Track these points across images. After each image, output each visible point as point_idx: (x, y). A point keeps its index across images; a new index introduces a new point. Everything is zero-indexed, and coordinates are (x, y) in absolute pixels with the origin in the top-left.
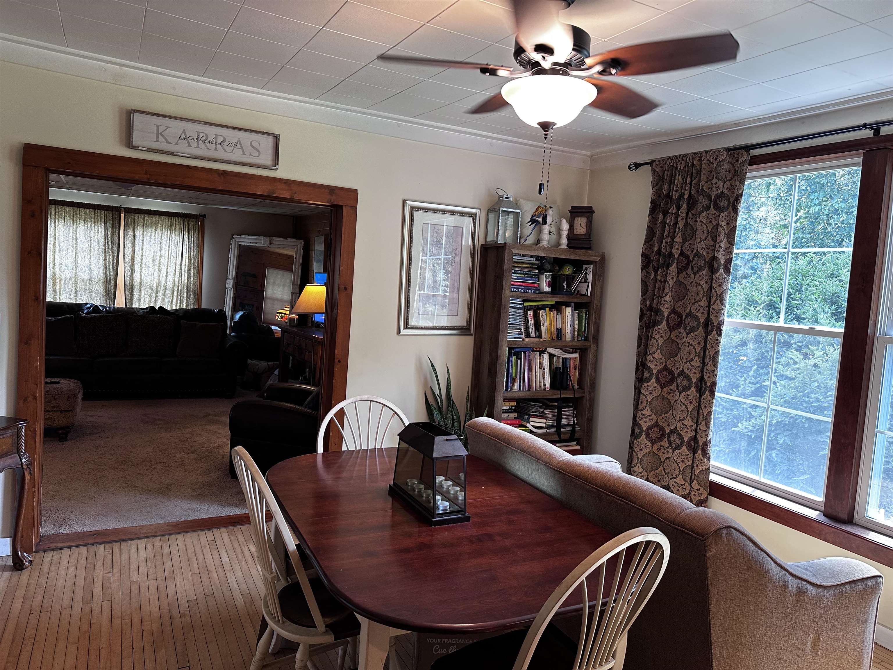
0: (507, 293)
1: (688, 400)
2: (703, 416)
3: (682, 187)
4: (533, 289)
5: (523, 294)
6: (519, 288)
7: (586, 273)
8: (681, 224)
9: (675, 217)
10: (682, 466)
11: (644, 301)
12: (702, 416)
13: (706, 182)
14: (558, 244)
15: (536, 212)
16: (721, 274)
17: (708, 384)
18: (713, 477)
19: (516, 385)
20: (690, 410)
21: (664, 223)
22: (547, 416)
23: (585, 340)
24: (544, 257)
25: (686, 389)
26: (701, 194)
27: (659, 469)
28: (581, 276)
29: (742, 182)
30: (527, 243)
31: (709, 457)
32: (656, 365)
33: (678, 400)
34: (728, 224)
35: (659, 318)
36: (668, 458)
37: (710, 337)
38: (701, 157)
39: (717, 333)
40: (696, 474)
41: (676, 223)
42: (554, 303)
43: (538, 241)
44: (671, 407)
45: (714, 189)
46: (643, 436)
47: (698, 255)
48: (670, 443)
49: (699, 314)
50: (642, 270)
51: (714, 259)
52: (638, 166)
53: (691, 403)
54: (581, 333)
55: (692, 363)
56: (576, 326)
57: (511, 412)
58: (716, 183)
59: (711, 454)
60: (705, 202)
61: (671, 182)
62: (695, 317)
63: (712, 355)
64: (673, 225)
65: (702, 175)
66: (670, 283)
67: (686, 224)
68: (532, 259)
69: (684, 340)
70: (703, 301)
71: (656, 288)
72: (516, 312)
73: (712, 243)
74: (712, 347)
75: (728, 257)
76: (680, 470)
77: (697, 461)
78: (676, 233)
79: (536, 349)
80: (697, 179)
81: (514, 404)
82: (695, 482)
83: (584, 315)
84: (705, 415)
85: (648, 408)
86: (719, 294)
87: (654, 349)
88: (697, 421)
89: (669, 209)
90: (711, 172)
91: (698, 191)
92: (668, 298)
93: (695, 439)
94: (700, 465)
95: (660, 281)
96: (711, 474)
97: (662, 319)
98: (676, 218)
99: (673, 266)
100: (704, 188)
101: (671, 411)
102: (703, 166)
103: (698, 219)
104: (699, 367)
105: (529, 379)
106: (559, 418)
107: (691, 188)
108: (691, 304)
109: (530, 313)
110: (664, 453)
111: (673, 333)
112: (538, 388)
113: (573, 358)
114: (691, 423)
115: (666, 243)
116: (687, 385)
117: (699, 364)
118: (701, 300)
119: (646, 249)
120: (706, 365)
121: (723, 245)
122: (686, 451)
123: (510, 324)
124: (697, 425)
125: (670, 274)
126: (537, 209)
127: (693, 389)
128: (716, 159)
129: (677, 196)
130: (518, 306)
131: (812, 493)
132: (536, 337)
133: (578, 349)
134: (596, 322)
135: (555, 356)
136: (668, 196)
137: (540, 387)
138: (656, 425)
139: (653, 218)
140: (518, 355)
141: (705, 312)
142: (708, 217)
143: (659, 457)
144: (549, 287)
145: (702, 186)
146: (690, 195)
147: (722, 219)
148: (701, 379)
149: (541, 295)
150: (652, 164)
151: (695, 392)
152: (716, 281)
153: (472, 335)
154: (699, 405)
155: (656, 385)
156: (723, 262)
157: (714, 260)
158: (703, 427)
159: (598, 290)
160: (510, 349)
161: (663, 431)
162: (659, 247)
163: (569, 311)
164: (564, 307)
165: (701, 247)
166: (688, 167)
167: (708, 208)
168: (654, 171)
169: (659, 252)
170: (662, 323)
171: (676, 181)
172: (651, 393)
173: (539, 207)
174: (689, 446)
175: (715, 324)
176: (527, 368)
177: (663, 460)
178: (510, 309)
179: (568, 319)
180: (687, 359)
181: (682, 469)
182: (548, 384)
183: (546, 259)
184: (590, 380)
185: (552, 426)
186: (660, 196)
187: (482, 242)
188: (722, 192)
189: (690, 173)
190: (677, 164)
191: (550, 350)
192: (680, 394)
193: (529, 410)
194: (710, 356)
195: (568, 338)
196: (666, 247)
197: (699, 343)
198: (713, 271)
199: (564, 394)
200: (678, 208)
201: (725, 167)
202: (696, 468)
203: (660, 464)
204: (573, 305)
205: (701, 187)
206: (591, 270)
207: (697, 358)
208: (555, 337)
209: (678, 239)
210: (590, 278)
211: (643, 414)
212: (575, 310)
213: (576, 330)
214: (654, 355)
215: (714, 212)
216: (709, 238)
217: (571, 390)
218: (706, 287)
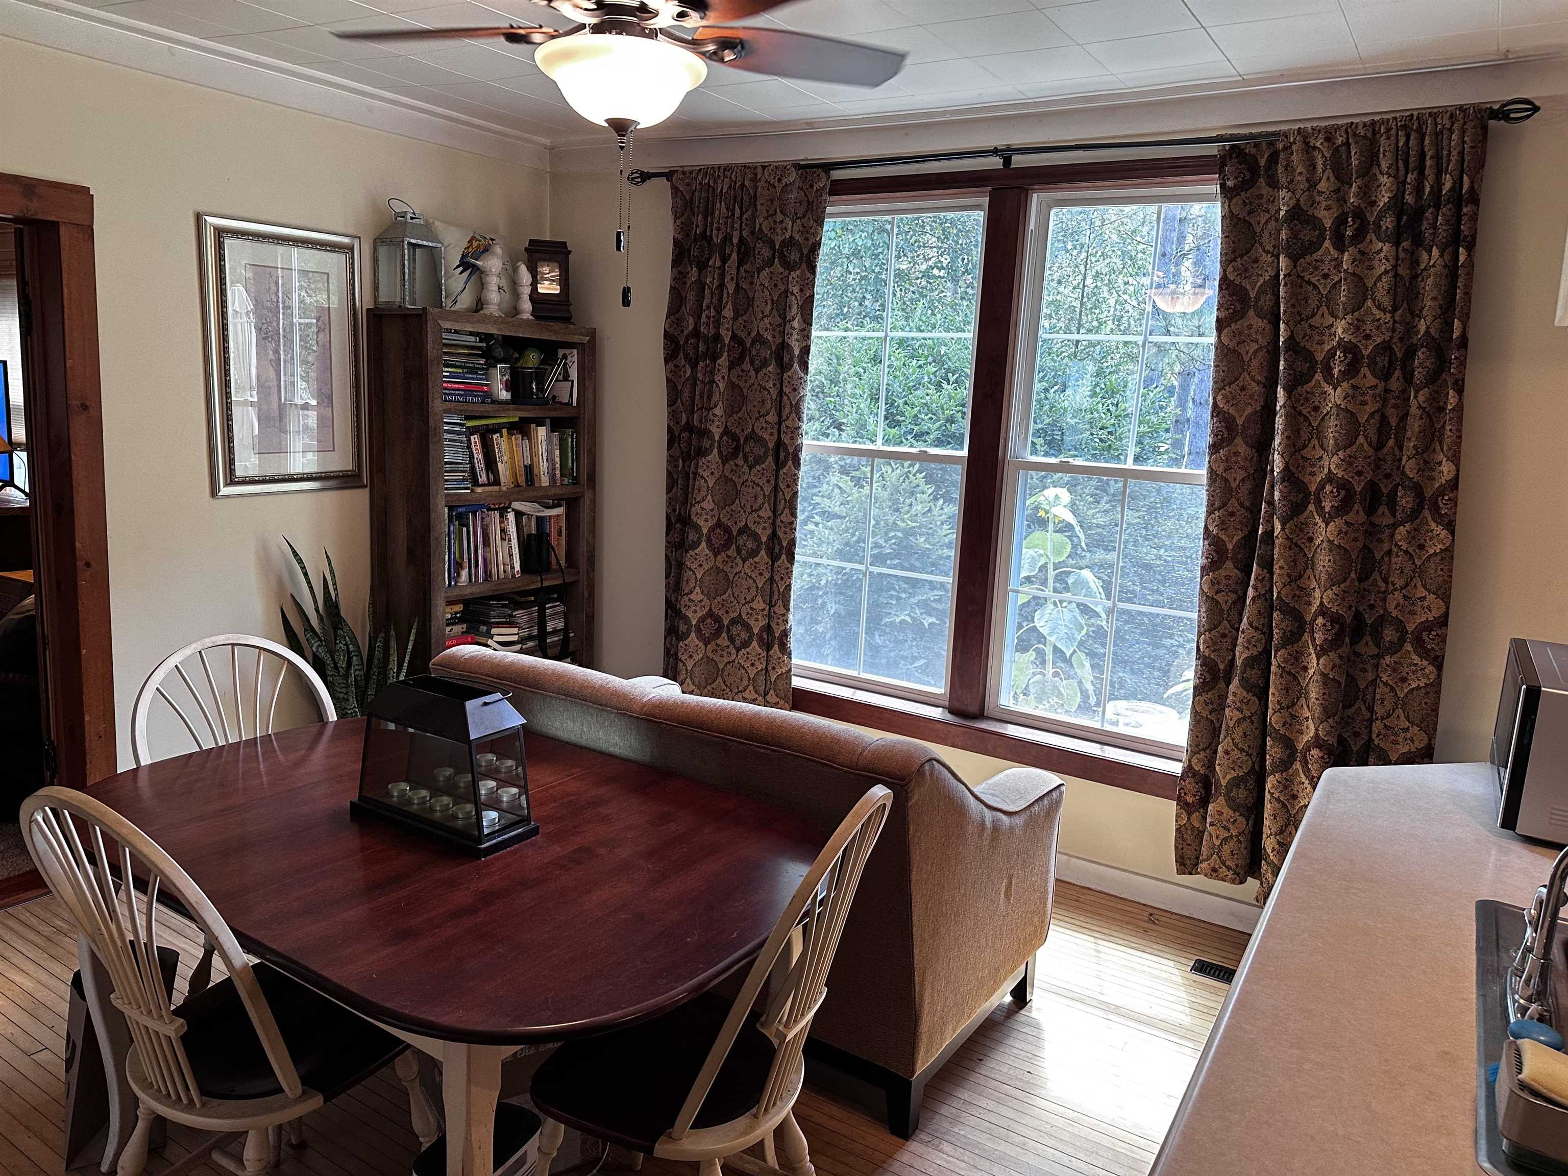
0: (436, 405)
1: (757, 571)
2: (779, 592)
3: (726, 223)
4: (480, 396)
5: (466, 407)
6: (454, 394)
7: (565, 364)
8: (731, 287)
9: (720, 274)
10: (752, 672)
11: (673, 415)
12: (776, 593)
13: (766, 218)
14: (515, 311)
15: (468, 248)
16: (796, 372)
17: (785, 544)
18: (797, 682)
19: (464, 573)
20: (760, 586)
21: (701, 286)
22: (520, 621)
23: (573, 484)
24: (492, 335)
25: (754, 553)
26: (758, 239)
27: (717, 682)
28: (558, 370)
29: (821, 224)
30: (458, 307)
31: (790, 654)
32: (706, 520)
33: (740, 572)
34: (801, 290)
35: (706, 443)
36: (729, 662)
37: (784, 470)
38: (756, 175)
39: (794, 463)
40: (773, 680)
41: (722, 285)
42: (517, 419)
43: (479, 304)
44: (729, 583)
45: (778, 230)
46: (693, 635)
47: (759, 339)
48: (732, 639)
49: (766, 436)
50: (667, 361)
51: (784, 347)
52: (645, 177)
53: (761, 574)
54: (566, 472)
55: (760, 513)
56: (558, 459)
57: (454, 624)
58: (782, 222)
59: (792, 649)
60: (766, 253)
61: (708, 213)
62: (760, 441)
63: (788, 498)
64: (717, 288)
65: (759, 207)
66: (720, 385)
67: (738, 288)
68: (473, 338)
69: (746, 477)
70: (771, 414)
71: (697, 393)
72: (455, 441)
73: (780, 321)
74: (788, 486)
75: (804, 344)
76: (749, 678)
77: (773, 661)
78: (724, 301)
79: (494, 504)
80: (749, 212)
81: (459, 608)
82: (772, 692)
83: (570, 440)
84: (781, 590)
85: (698, 589)
86: (794, 403)
87: (703, 494)
88: (770, 601)
89: (709, 260)
90: (772, 201)
91: (753, 233)
92: (718, 411)
93: (768, 628)
94: (777, 668)
95: (702, 382)
96: (793, 677)
97: (712, 445)
98: (722, 275)
99: (723, 358)
100: (763, 227)
101: (730, 591)
102: (759, 190)
103: (756, 280)
104: (769, 518)
105: (485, 560)
106: (542, 622)
107: (741, 226)
108: (753, 419)
109: (475, 438)
110: (722, 656)
111: (727, 466)
112: (502, 575)
113: (554, 516)
114: (762, 606)
115: (708, 317)
116: (754, 548)
117: (770, 514)
118: (768, 414)
119: (671, 326)
120: (780, 515)
121: (795, 324)
122: (757, 648)
123: (446, 463)
124: (771, 606)
125: (719, 370)
126: (470, 241)
127: (763, 552)
128: (780, 180)
129: (720, 238)
130: (457, 429)
131: (929, 684)
132: (489, 484)
133: (563, 500)
134: (590, 451)
135: (524, 514)
136: (705, 237)
137: (505, 572)
138: (710, 614)
139: (680, 272)
140: (462, 520)
141: (775, 431)
142: (771, 278)
143: (716, 664)
144: (507, 391)
145: (760, 225)
146: (741, 239)
147: (792, 282)
148: (774, 536)
149: (496, 406)
150: (672, 176)
151: (765, 557)
152: (789, 382)
153: (366, 486)
154: (772, 577)
155: (708, 552)
156: (797, 352)
157: (783, 349)
158: (779, 609)
159: (589, 395)
160: (451, 509)
161: (719, 622)
162: (696, 324)
163: (542, 432)
164: (533, 426)
165: (764, 326)
166: (734, 189)
167: (771, 263)
168: (675, 190)
169: (696, 333)
170: (712, 452)
171: (717, 212)
172: (701, 565)
173: (473, 238)
174: (761, 640)
175: (791, 450)
176: (480, 539)
177: (721, 666)
178: (446, 436)
179: (542, 448)
180: (752, 507)
181: (752, 676)
182: (517, 567)
183: (496, 339)
184: (588, 551)
185: (530, 638)
186: (688, 235)
187: (368, 304)
188: (791, 237)
189: (739, 199)
190: (715, 182)
191: (517, 505)
192: (744, 562)
193: (489, 617)
194: (785, 500)
195: (545, 481)
196: (708, 324)
197: (768, 481)
198: (783, 367)
199: (546, 580)
200: (724, 260)
201: (793, 196)
202: (771, 673)
203: (718, 672)
204: (548, 421)
205: (758, 227)
206: (575, 359)
207: (766, 505)
208: (522, 480)
209: (728, 312)
210: (574, 374)
211: (691, 600)
212: (553, 431)
213: (558, 466)
214: (704, 505)
215: (781, 270)
216: (775, 311)
217: (556, 571)
218: (774, 393)
